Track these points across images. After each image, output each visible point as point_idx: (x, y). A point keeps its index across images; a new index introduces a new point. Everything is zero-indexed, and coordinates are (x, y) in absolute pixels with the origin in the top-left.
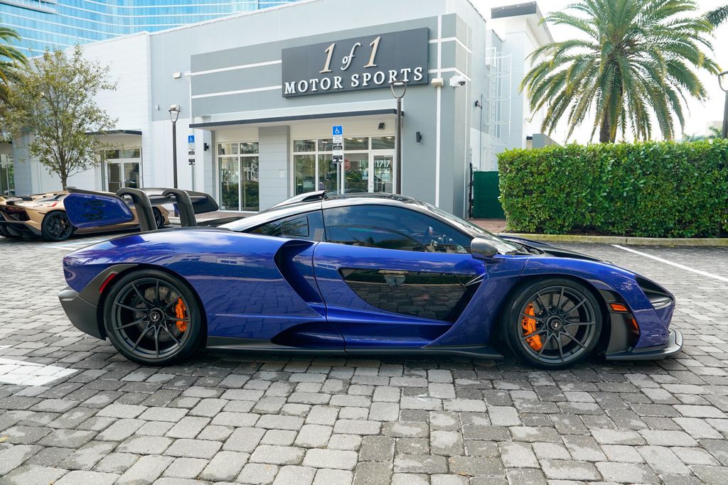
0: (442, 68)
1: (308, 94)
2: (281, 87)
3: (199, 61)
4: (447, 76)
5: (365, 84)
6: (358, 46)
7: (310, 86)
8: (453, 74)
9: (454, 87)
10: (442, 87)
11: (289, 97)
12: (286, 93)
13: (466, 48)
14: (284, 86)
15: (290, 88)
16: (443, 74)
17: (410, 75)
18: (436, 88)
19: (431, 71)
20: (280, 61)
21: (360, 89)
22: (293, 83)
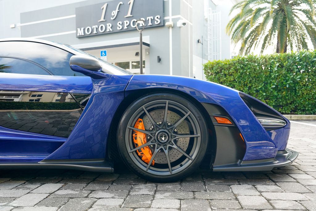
0: (172, 15)
1: (91, 36)
2: (75, 32)
3: (25, 17)
4: (175, 20)
5: (126, 28)
6: (121, 4)
7: (93, 30)
8: (179, 18)
9: (180, 27)
10: (172, 27)
11: (80, 37)
12: (78, 35)
13: (188, 4)
14: (77, 30)
15: (81, 32)
16: (173, 20)
17: (153, 21)
18: (169, 28)
19: (166, 18)
20: (75, 16)
21: (122, 31)
22: (82, 29)
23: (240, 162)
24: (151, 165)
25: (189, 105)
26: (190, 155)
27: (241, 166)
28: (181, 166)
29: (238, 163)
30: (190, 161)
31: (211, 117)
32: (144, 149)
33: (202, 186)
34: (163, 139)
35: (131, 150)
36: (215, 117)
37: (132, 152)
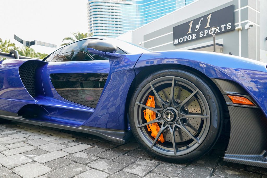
0: (241, 21)
1: (183, 43)
2: (173, 42)
4: (243, 25)
5: (205, 35)
6: (202, 20)
7: (184, 39)
8: (247, 23)
9: (248, 29)
10: (241, 30)
12: (175, 44)
13: (256, 10)
15: (176, 42)
16: (241, 24)
17: (225, 28)
18: (238, 31)
19: (236, 24)
20: (173, 32)
21: (204, 37)
22: (177, 40)
23: (265, 155)
28: (188, 147)
29: (262, 155)
30: (197, 145)
31: (224, 95)
32: (151, 125)
34: (169, 117)
36: (229, 96)
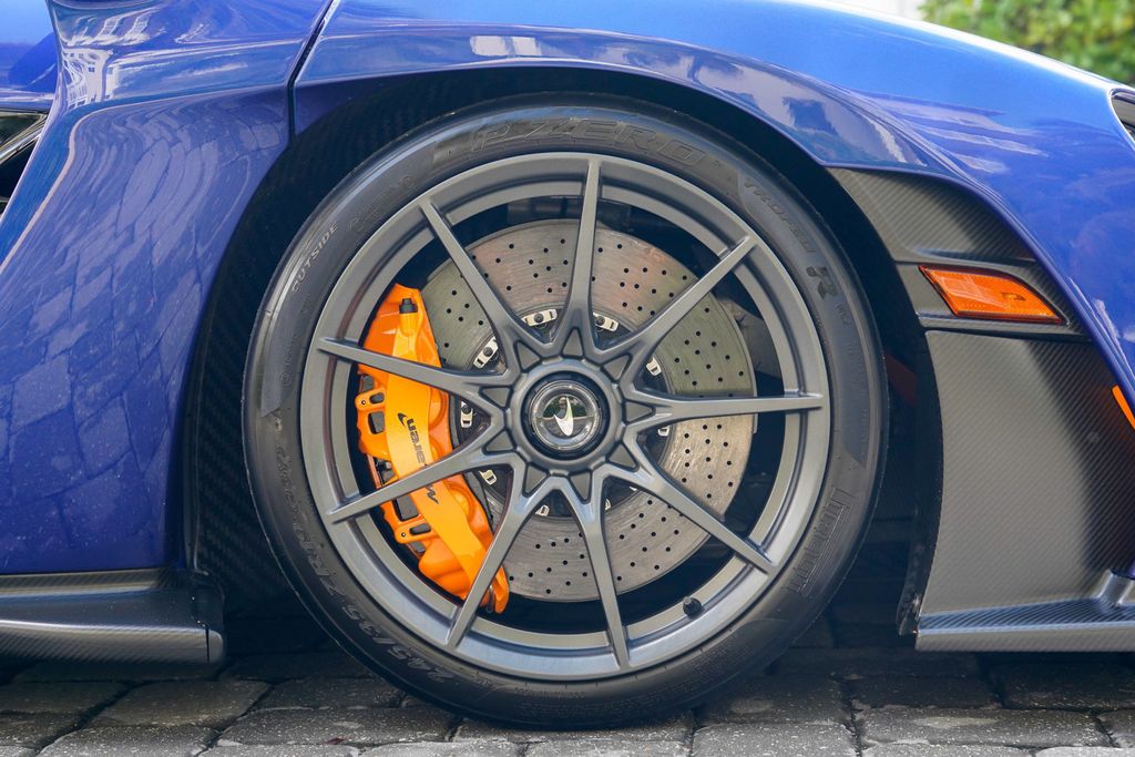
23: (1116, 591)
24: (485, 611)
25: (750, 185)
26: (758, 535)
27: (1118, 613)
28: (694, 611)
29: (1100, 594)
30: (757, 581)
31: (901, 269)
32: (431, 495)
33: (840, 750)
34: (566, 424)
35: (344, 500)
36: (933, 273)
37: (352, 520)
